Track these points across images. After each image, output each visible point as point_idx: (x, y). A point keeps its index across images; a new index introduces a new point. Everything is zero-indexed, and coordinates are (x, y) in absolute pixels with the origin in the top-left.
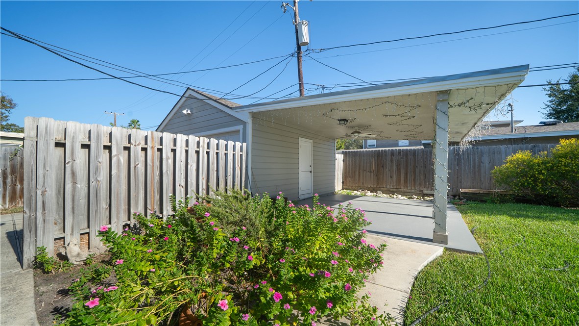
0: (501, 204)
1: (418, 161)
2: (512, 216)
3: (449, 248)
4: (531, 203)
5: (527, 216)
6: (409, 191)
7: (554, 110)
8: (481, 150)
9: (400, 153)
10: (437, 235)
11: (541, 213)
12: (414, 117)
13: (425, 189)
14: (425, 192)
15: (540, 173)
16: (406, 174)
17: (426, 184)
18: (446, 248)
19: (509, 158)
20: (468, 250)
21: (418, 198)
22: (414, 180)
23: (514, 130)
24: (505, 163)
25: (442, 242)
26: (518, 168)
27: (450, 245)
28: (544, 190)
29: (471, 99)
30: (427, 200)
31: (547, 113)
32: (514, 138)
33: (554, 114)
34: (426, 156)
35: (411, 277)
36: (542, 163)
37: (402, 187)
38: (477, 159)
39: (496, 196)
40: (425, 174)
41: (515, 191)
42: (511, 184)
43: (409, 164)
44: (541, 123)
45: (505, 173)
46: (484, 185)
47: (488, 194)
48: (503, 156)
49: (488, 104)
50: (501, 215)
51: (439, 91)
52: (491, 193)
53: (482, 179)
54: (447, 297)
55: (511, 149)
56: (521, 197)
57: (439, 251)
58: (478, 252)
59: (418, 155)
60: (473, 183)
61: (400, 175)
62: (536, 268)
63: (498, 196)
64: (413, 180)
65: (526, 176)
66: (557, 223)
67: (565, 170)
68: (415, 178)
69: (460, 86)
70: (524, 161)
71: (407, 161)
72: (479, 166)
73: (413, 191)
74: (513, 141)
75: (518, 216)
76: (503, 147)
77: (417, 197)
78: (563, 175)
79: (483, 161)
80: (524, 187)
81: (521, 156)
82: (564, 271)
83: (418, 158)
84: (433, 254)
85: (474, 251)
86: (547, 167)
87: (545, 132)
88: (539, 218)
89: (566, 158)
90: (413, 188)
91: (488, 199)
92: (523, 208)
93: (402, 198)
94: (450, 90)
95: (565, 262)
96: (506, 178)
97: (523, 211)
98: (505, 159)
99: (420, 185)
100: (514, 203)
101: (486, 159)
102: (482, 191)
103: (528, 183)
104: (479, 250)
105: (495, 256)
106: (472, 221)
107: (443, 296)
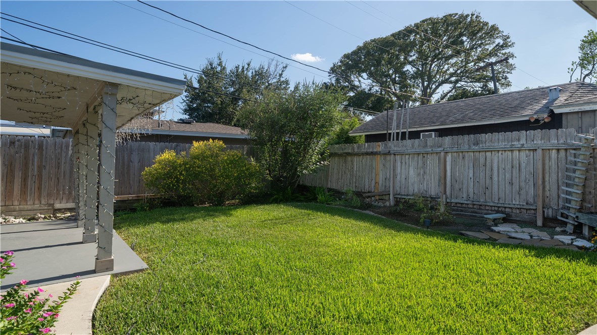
0: (152, 210)
1: (46, 157)
2: (163, 222)
3: (116, 274)
4: (174, 206)
5: (174, 220)
6: (30, 207)
7: (189, 106)
8: (131, 146)
9: (14, 143)
10: (102, 262)
11: (183, 215)
12: (59, 98)
13: (58, 201)
14: (58, 206)
15: (181, 174)
16: (25, 180)
17: (58, 193)
18: (113, 274)
19: (158, 158)
20: (136, 269)
21: (45, 218)
22: (39, 189)
23: (160, 125)
24: (154, 163)
25: (107, 269)
26: (165, 169)
27: (117, 269)
28: (184, 190)
29: (137, 96)
30: (62, 219)
31: (183, 108)
32: (161, 135)
33: (188, 110)
34: (59, 151)
35: (87, 321)
36: (183, 164)
37: (16, 203)
38: (126, 158)
39: (146, 202)
40: (58, 179)
41: (162, 194)
42: (159, 187)
43: (31, 162)
44: (181, 119)
45: (154, 174)
46: (133, 189)
47: (137, 200)
48: (152, 154)
49: (150, 104)
50: (154, 223)
51: (109, 82)
52: (140, 198)
53: (131, 182)
54: (134, 320)
55: (159, 147)
56: (167, 200)
57: (107, 281)
58: (144, 268)
59: (46, 148)
60: (121, 187)
61: (12, 182)
62: (189, 266)
63: (147, 202)
64: (36, 189)
65: (170, 177)
66: (195, 222)
67: (198, 171)
68: (40, 184)
69: (131, 83)
70: (170, 161)
71: (26, 158)
72: (129, 166)
73: (37, 206)
74: (159, 137)
75: (168, 221)
76: (152, 144)
77: (43, 216)
78: (196, 176)
79: (132, 159)
80: (169, 189)
81: (167, 155)
82: (204, 261)
83: (46, 153)
84: (102, 286)
85: (140, 268)
86: (186, 167)
87: (184, 131)
88: (183, 220)
89: (198, 159)
90: (37, 202)
91: (138, 207)
92: (169, 212)
93: (17, 221)
94: (120, 84)
95: (203, 254)
96: (156, 181)
97: (170, 215)
98: (154, 158)
99: (49, 195)
100: (161, 207)
101: (135, 158)
102: (131, 197)
103: (173, 185)
104: (145, 266)
105: (159, 266)
106: (128, 236)
107: (129, 322)
